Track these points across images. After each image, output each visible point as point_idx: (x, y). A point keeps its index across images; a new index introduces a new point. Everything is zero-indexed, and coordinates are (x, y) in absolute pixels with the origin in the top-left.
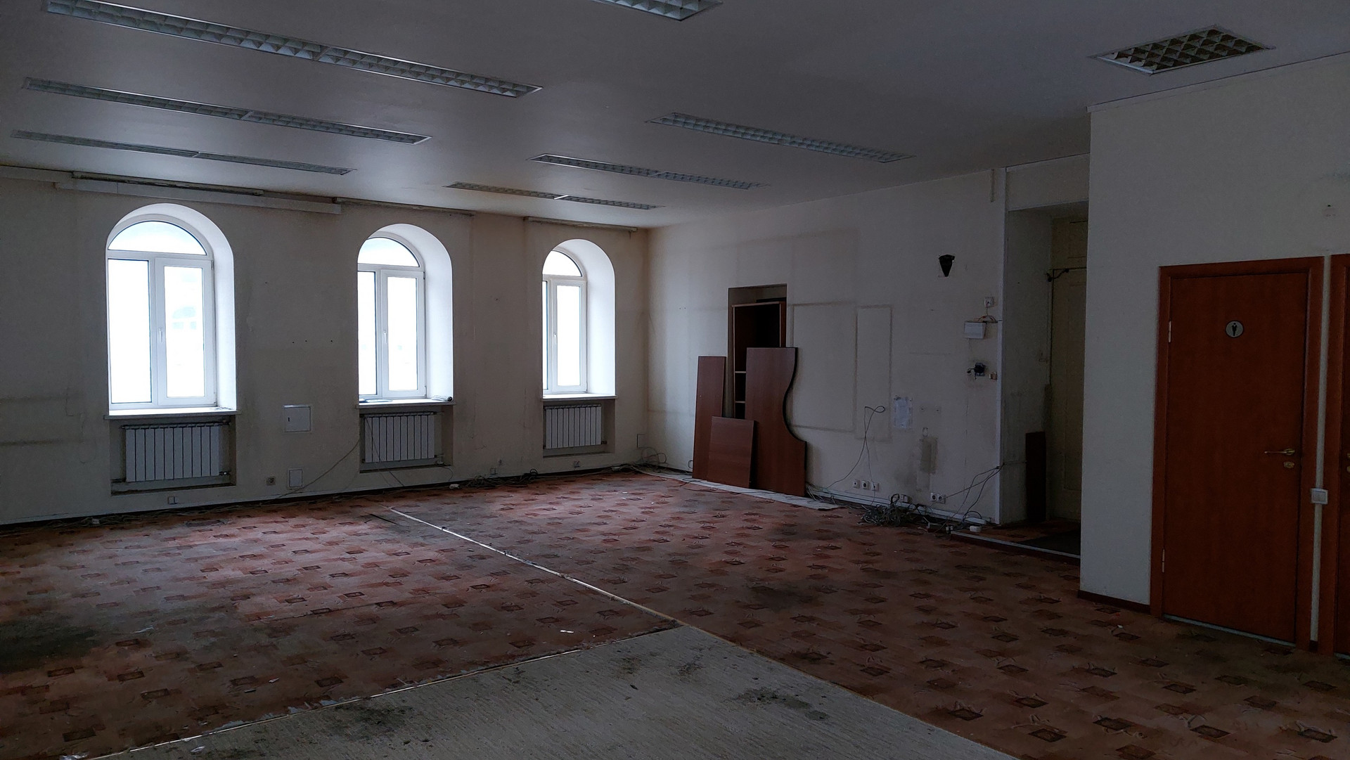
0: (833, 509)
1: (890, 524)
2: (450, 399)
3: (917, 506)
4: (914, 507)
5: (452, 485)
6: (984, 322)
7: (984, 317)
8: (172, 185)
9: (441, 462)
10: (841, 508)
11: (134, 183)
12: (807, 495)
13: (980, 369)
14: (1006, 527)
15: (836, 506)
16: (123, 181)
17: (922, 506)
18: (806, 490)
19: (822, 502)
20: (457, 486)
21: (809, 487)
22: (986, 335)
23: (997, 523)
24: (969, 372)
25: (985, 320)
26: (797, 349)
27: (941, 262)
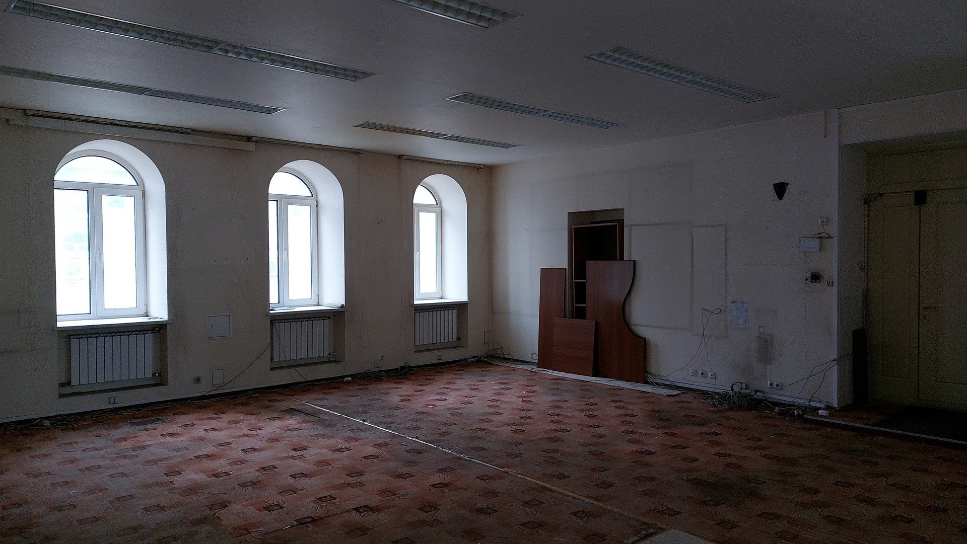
0: (678, 394)
1: (740, 408)
2: (342, 306)
3: (756, 391)
4: (753, 393)
5: (346, 378)
6: (818, 238)
7: (819, 234)
8: (114, 123)
9: (334, 359)
10: (683, 393)
11: (80, 120)
12: (647, 382)
13: (815, 277)
14: (843, 410)
15: (679, 392)
16: (70, 119)
17: (760, 391)
18: (645, 377)
19: (664, 388)
20: (350, 379)
21: (649, 376)
22: (821, 248)
23: (835, 405)
24: (806, 280)
25: (819, 236)
26: (635, 261)
27: (775, 188)
